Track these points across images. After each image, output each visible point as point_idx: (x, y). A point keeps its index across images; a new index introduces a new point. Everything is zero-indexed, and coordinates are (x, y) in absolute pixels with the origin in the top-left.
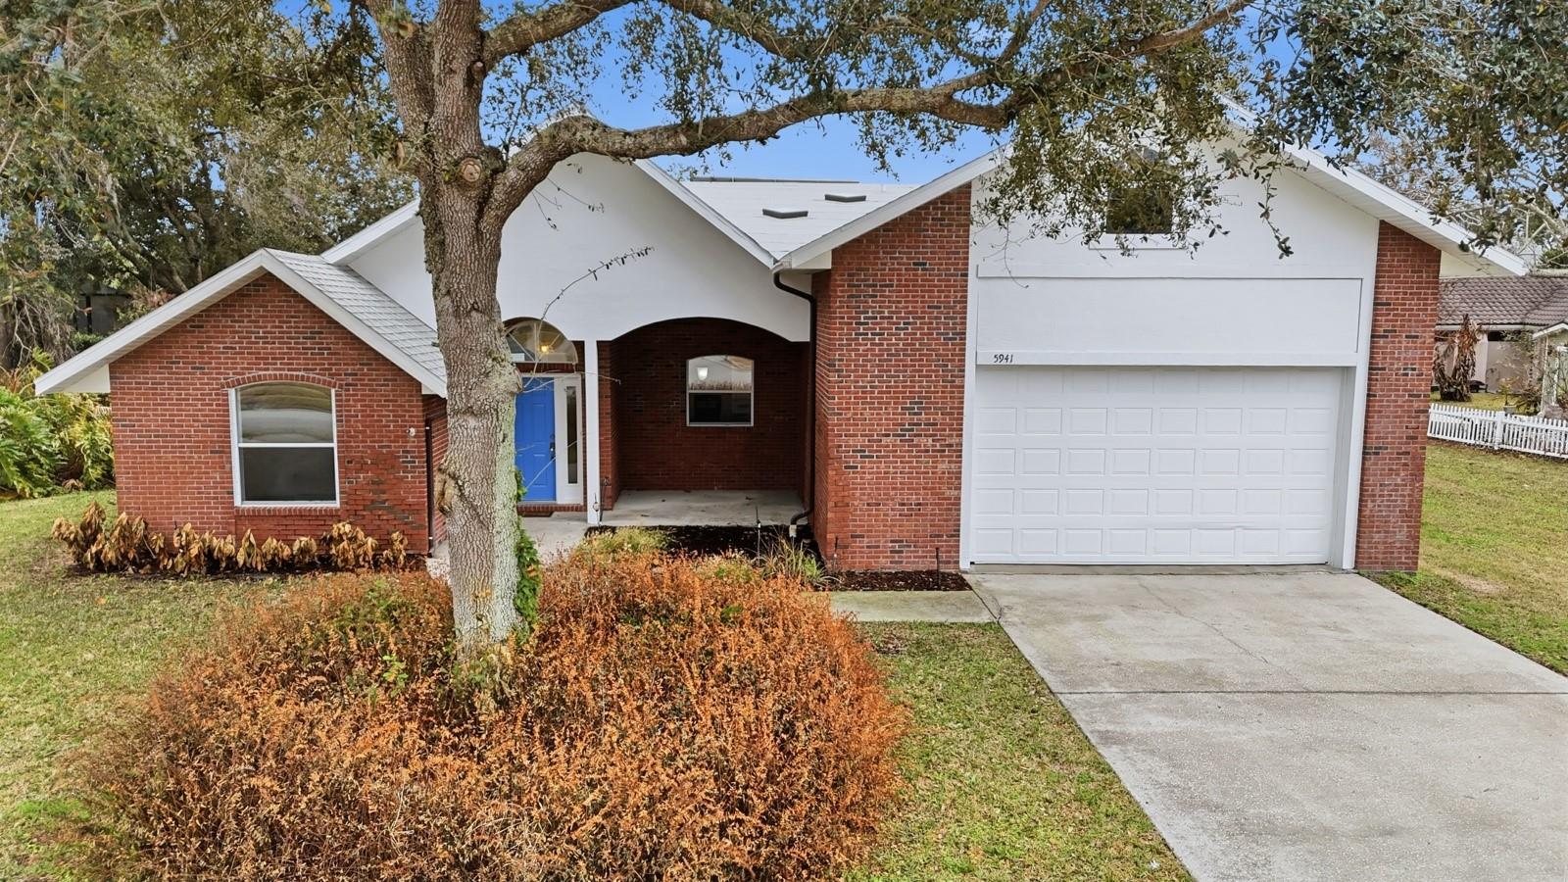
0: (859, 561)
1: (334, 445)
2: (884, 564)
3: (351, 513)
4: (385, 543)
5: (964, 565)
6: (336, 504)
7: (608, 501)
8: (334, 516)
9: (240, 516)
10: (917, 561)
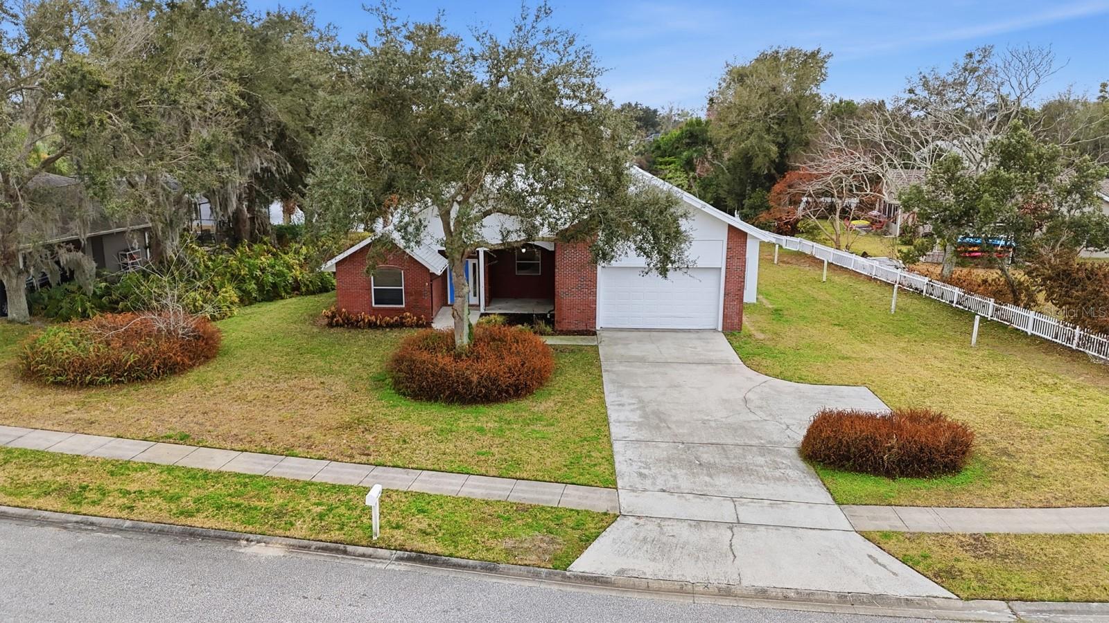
0: (565, 327)
1: (403, 288)
2: (573, 327)
3: (408, 309)
4: (419, 319)
5: (598, 328)
6: (404, 306)
7: (488, 303)
8: (403, 310)
9: (375, 309)
10: (582, 327)
